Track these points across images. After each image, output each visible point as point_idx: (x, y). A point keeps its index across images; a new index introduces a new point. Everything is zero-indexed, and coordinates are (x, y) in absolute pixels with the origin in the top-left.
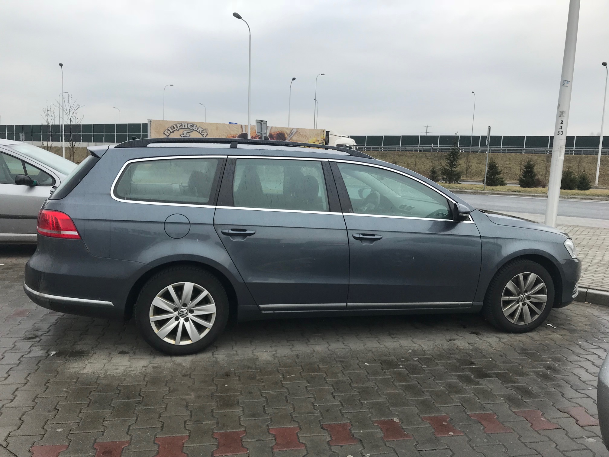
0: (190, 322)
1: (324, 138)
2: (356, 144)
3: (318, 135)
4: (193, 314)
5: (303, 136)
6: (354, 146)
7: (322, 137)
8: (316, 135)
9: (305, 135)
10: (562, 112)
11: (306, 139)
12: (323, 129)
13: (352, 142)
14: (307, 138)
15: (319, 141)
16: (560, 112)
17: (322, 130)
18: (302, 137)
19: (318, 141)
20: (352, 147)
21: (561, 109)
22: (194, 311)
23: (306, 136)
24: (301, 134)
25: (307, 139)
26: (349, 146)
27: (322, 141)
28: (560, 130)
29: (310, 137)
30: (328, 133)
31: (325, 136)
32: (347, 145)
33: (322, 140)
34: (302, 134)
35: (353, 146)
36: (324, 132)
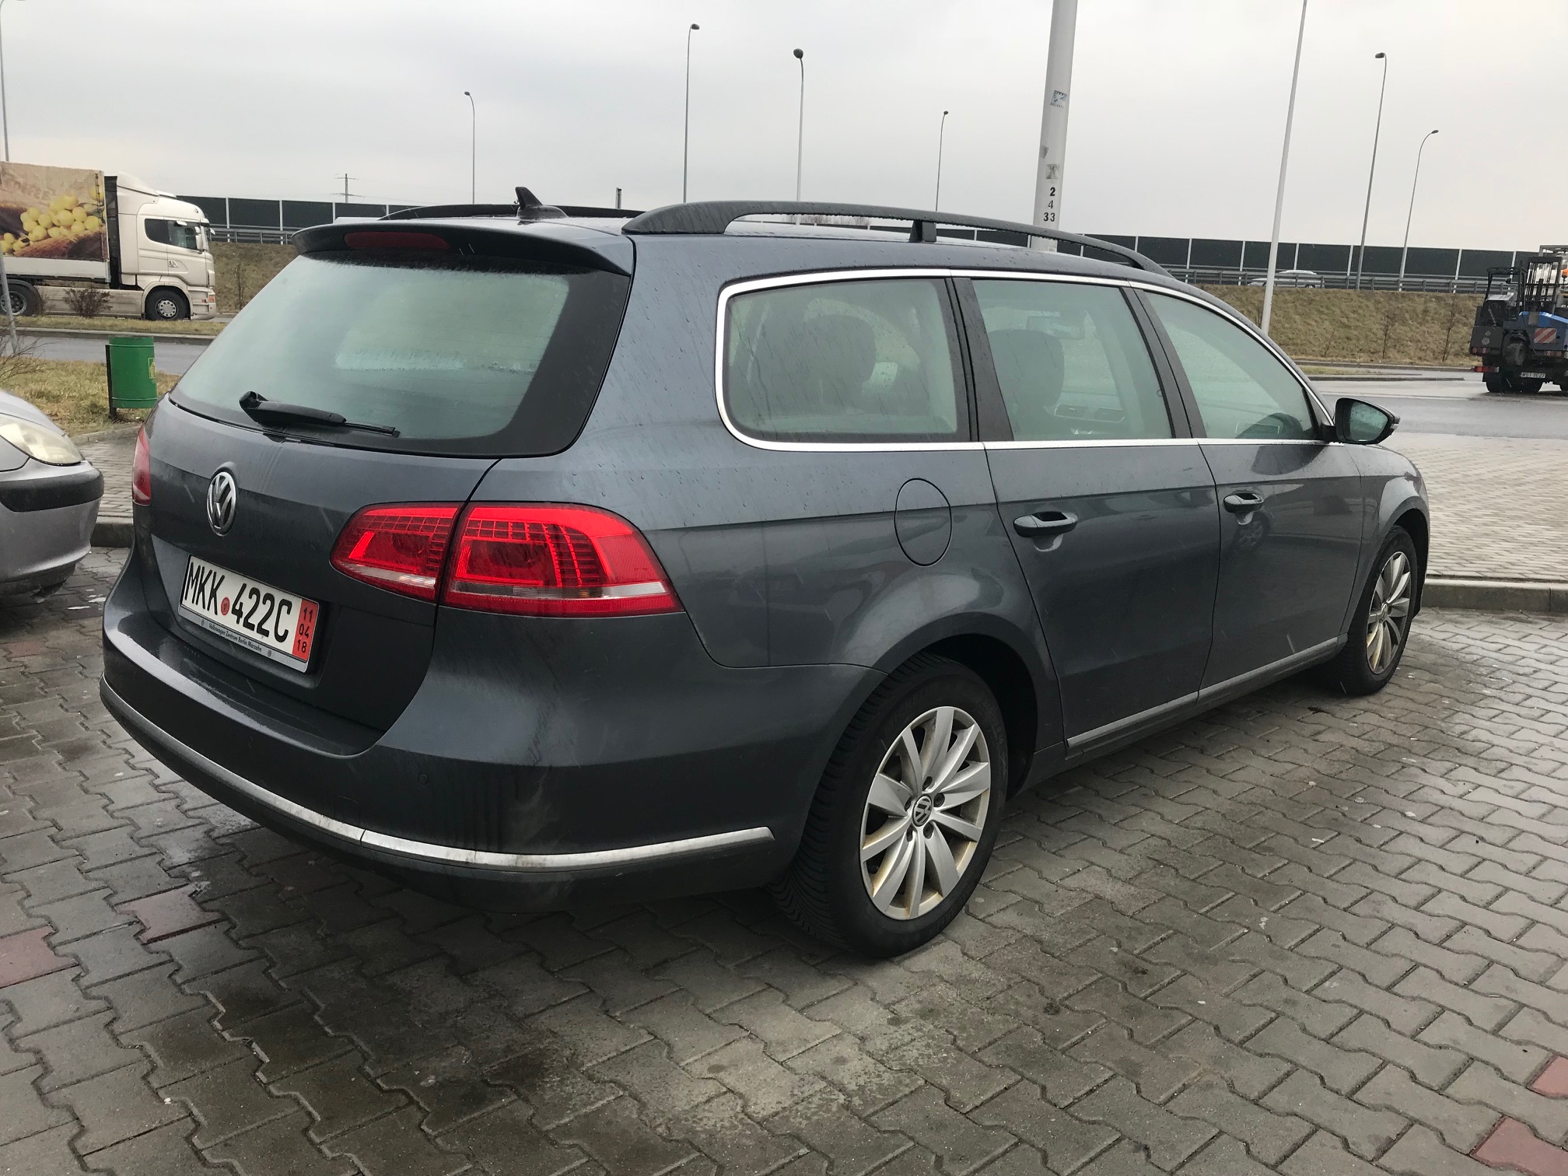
0: (936, 832)
1: (101, 198)
2: (206, 221)
3: (79, 187)
4: (942, 808)
5: (28, 187)
6: (202, 227)
7: (94, 194)
8: (71, 186)
9: (34, 186)
10: (1053, 168)
11: (38, 198)
12: (96, 168)
13: (192, 214)
14: (40, 196)
15: (85, 206)
16: (1049, 166)
17: (92, 171)
18: (23, 191)
19: (81, 205)
20: (197, 228)
21: (1049, 160)
22: (945, 795)
23: (39, 190)
24: (21, 180)
25: (43, 198)
26: (186, 224)
27: (95, 208)
28: (1050, 210)
29: (51, 192)
30: (111, 183)
31: (102, 190)
32: (179, 223)
33: (96, 202)
34: (22, 183)
35: (200, 224)
36: (97, 177)
